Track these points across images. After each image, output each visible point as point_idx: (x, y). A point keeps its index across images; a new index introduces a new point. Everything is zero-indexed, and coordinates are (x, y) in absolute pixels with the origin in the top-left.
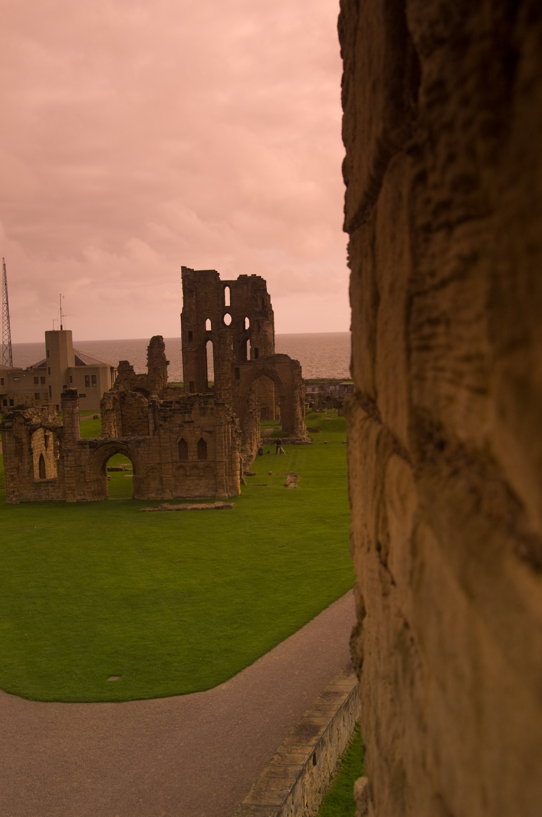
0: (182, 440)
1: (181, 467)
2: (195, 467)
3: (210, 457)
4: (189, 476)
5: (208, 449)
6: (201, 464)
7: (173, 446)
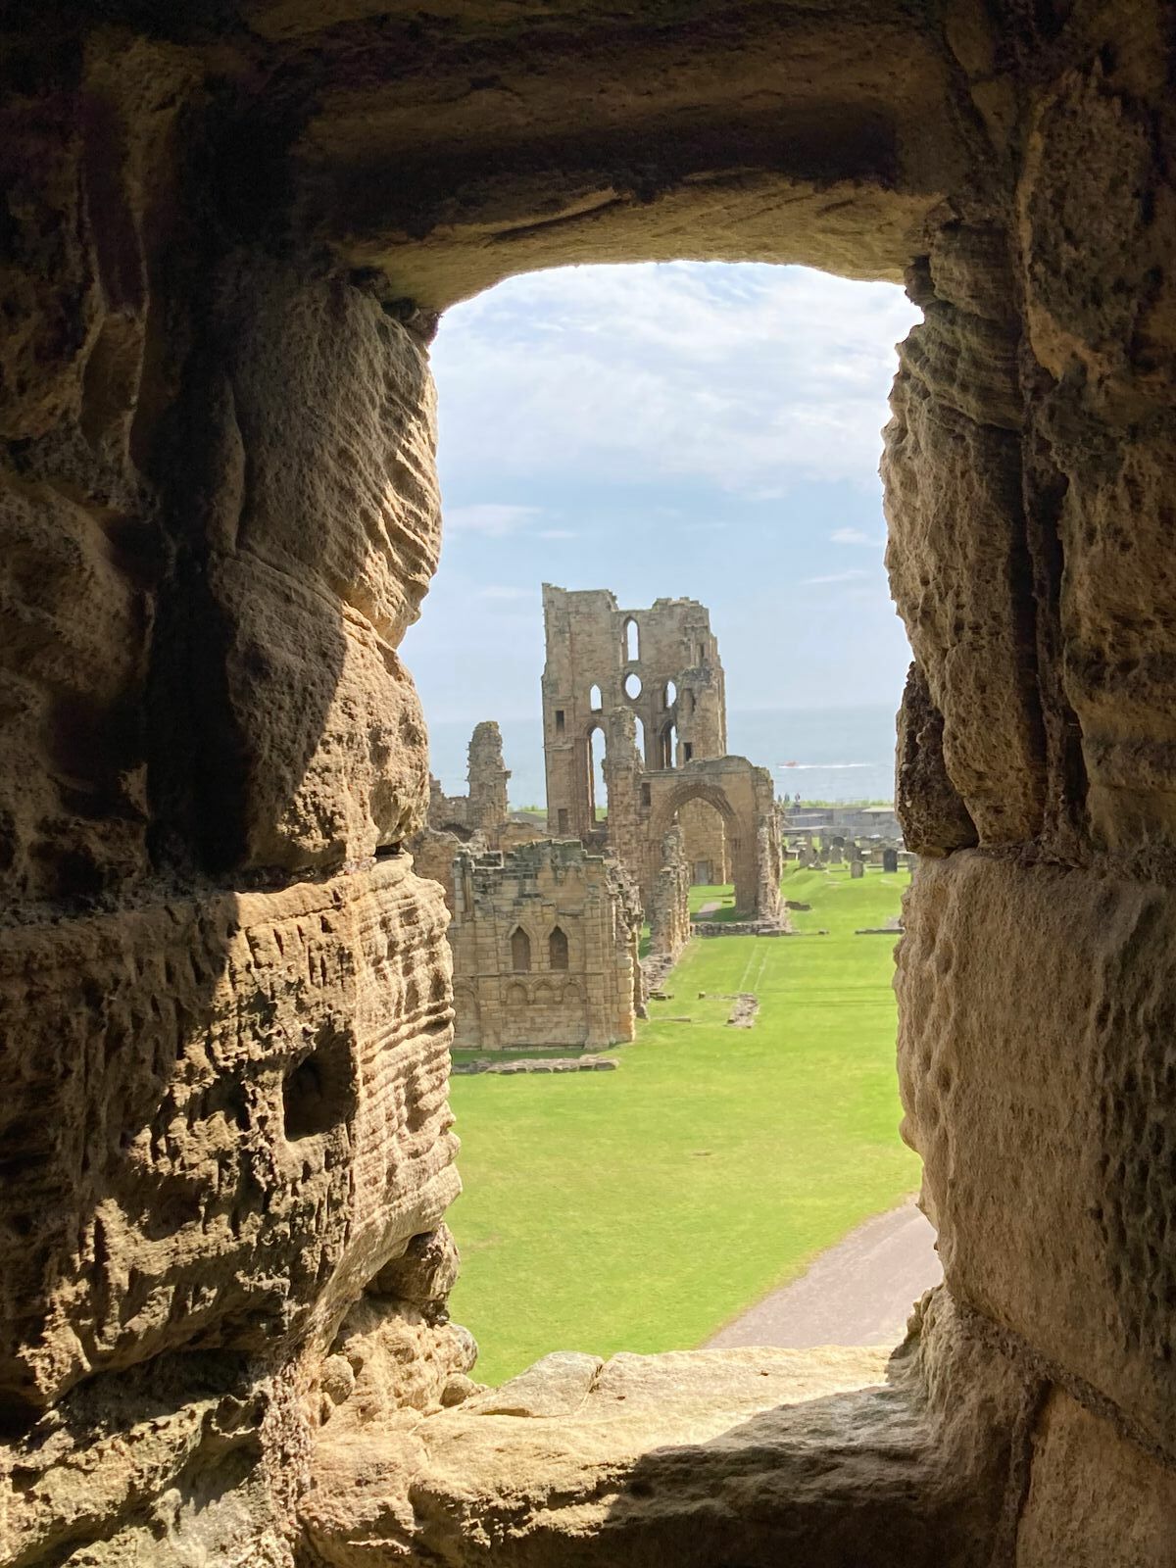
0: (519, 929)
1: (516, 985)
2: (545, 984)
3: (573, 965)
4: (534, 1002)
5: (569, 950)
6: (557, 978)
7: (502, 943)
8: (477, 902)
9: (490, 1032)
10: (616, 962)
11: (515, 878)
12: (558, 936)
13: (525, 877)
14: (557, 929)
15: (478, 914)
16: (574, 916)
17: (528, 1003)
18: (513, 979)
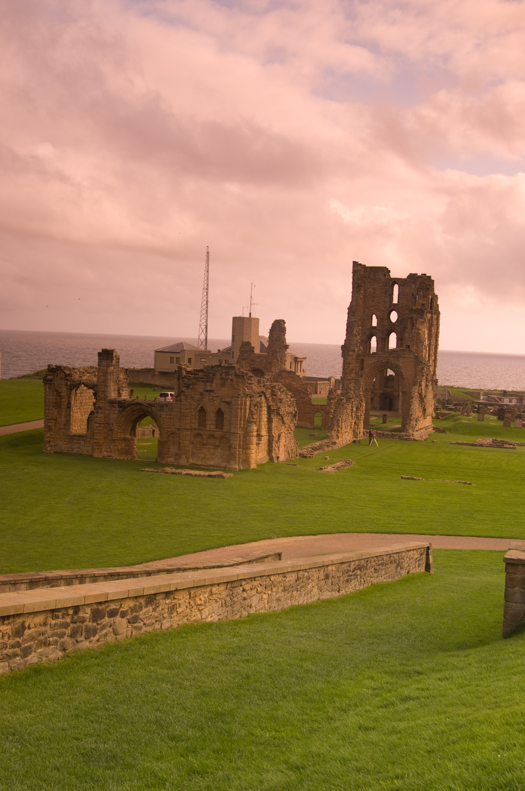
0: (202, 408)
1: (198, 435)
2: (212, 436)
3: (226, 428)
4: (206, 444)
5: (224, 420)
6: (218, 434)
7: (193, 413)
8: (183, 391)
9: (184, 456)
10: (246, 429)
11: (203, 381)
12: (220, 413)
13: (207, 381)
14: (220, 409)
15: (183, 397)
16: (228, 403)
17: (204, 444)
18: (197, 431)
